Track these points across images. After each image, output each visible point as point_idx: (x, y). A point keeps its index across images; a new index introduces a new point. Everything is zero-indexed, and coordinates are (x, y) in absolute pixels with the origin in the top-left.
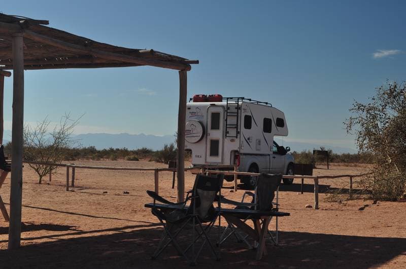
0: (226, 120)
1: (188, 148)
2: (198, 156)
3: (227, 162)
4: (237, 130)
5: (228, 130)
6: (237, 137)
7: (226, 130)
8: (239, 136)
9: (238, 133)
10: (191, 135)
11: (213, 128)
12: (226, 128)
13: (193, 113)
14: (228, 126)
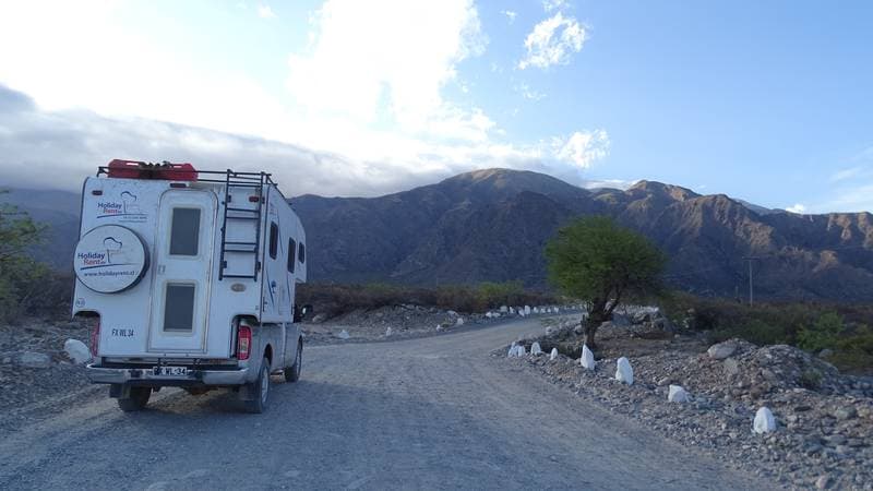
0: (223, 230)
1: (88, 307)
2: (123, 333)
3: (220, 348)
4: (257, 258)
5: (228, 257)
6: (255, 278)
7: (222, 258)
8: (259, 275)
9: (258, 266)
10: (103, 270)
11: (174, 251)
12: (223, 251)
13: (108, 205)
14: (227, 247)
